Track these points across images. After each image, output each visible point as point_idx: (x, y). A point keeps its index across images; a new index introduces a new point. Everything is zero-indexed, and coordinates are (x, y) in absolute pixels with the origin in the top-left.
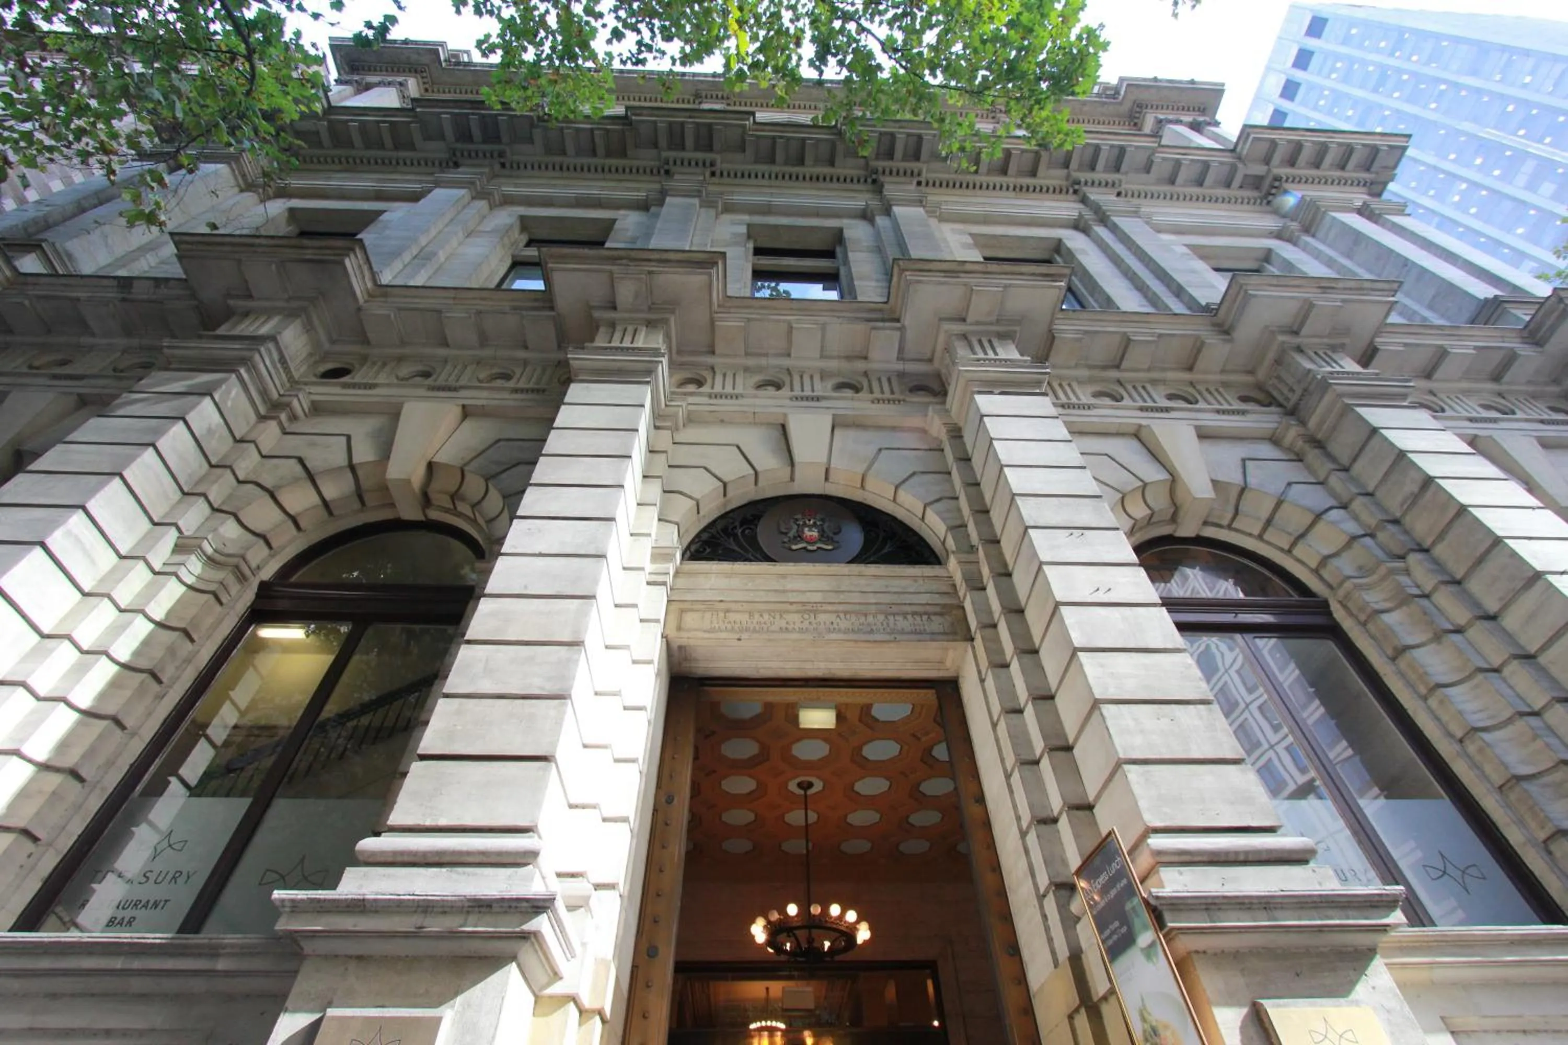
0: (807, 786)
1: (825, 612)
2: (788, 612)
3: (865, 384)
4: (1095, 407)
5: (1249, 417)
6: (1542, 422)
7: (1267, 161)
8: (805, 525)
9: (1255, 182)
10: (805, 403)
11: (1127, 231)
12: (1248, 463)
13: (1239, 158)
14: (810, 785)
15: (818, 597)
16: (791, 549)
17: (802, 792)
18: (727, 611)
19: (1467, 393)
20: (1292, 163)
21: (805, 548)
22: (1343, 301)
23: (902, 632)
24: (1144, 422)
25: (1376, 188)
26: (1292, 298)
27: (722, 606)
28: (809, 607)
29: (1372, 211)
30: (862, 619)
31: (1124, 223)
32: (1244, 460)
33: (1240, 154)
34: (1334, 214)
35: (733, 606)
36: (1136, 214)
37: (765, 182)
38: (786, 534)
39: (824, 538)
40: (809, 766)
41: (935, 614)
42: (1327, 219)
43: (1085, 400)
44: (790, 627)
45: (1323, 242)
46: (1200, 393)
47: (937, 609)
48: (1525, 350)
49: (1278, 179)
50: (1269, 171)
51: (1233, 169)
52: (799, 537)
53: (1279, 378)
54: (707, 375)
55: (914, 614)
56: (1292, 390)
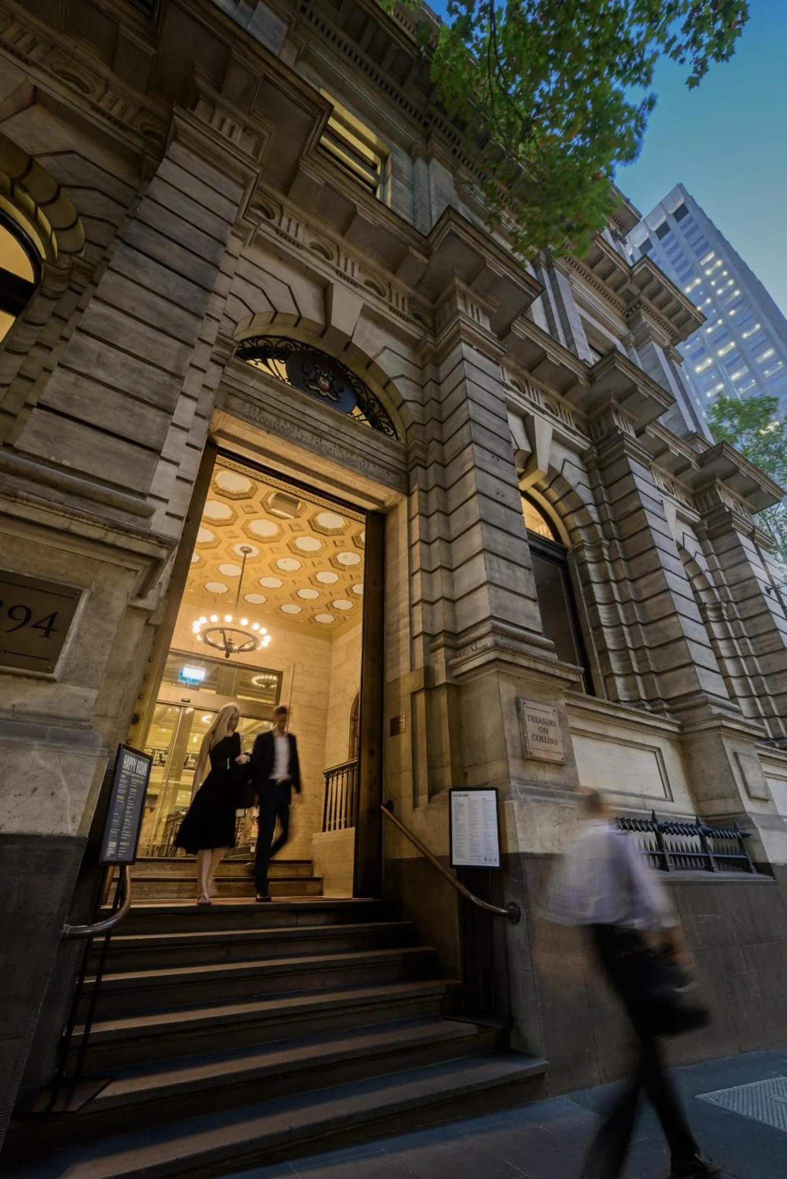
0: (247, 551)
1: (328, 440)
2: (304, 429)
3: (388, 292)
4: (508, 388)
5: (577, 438)
6: (681, 504)
7: (642, 288)
8: (321, 375)
9: (629, 297)
10: (346, 283)
11: (559, 283)
12: (566, 463)
13: (631, 275)
14: (250, 551)
15: (325, 428)
16: (308, 387)
17: (243, 554)
18: (262, 409)
19: (663, 475)
20: (652, 296)
21: (318, 392)
22: (650, 396)
23: (371, 473)
24: (531, 414)
25: (676, 339)
26: (630, 380)
27: (259, 404)
28: (318, 432)
29: (669, 353)
30: (349, 456)
31: (560, 276)
32: (565, 460)
33: (633, 273)
34: (654, 344)
35: (267, 407)
36: (567, 275)
37: (344, 57)
38: (307, 374)
39: (331, 389)
40: (257, 538)
41: (393, 472)
42: (649, 345)
43: (508, 382)
44: (304, 440)
45: (640, 358)
46: (560, 411)
47: (394, 469)
48: (695, 466)
49: (640, 302)
50: (640, 294)
51: (624, 282)
52: (316, 383)
53: (599, 422)
54: (276, 210)
55: (380, 465)
56: (602, 433)
